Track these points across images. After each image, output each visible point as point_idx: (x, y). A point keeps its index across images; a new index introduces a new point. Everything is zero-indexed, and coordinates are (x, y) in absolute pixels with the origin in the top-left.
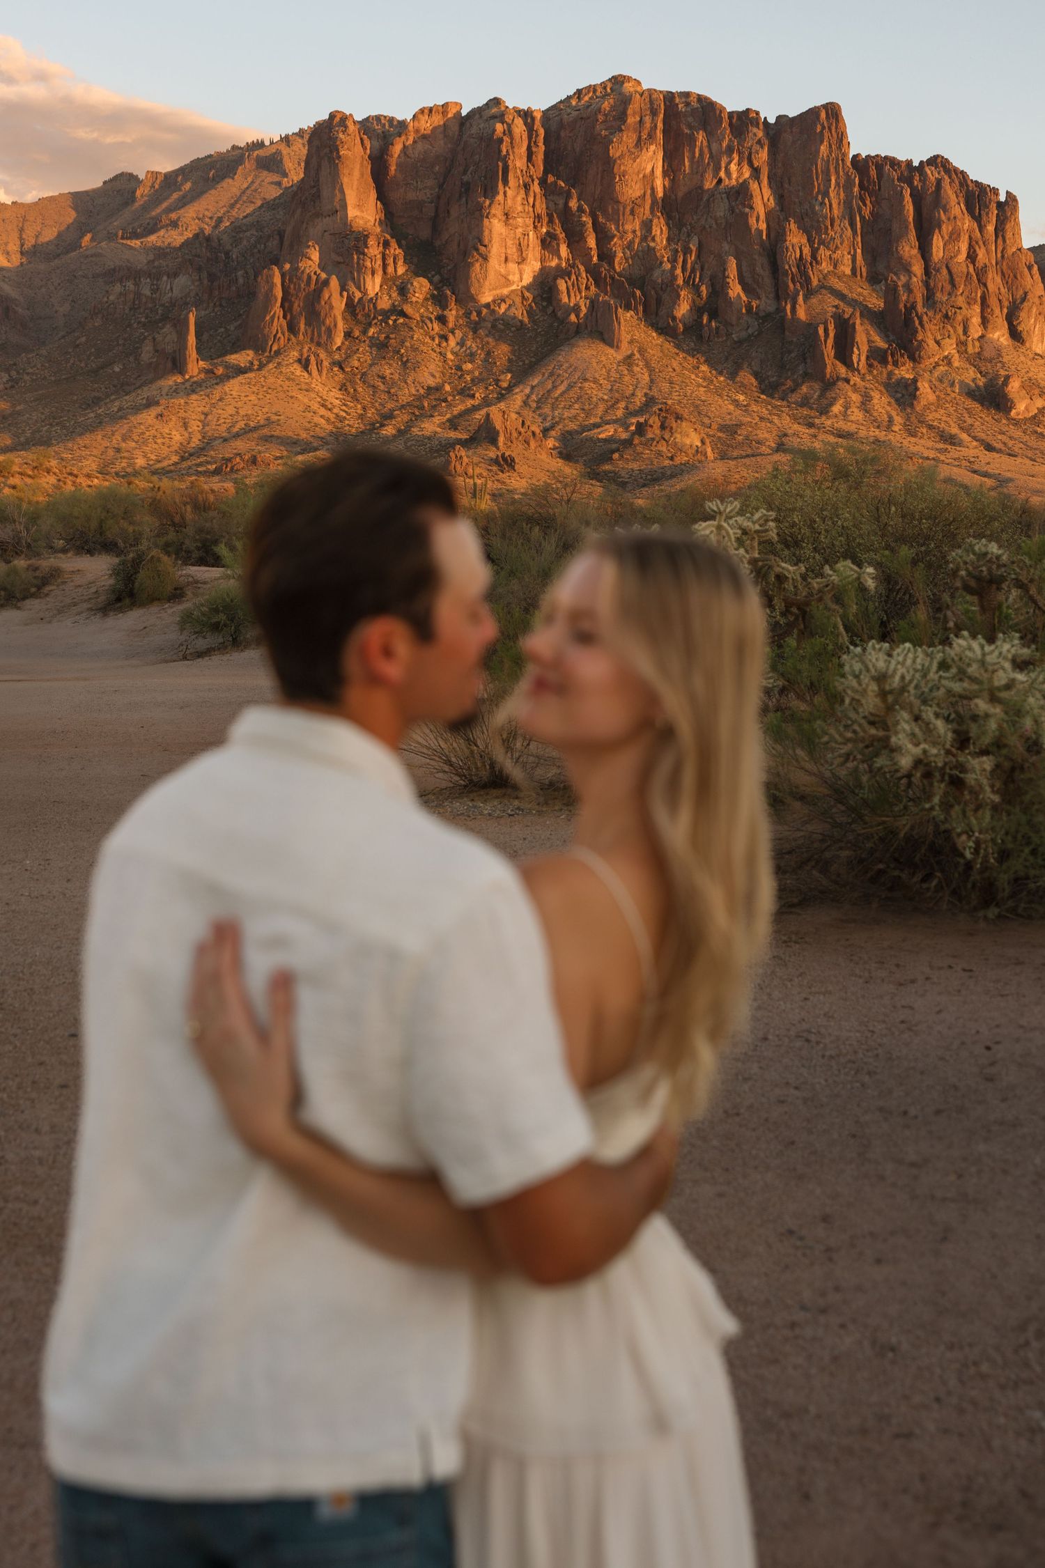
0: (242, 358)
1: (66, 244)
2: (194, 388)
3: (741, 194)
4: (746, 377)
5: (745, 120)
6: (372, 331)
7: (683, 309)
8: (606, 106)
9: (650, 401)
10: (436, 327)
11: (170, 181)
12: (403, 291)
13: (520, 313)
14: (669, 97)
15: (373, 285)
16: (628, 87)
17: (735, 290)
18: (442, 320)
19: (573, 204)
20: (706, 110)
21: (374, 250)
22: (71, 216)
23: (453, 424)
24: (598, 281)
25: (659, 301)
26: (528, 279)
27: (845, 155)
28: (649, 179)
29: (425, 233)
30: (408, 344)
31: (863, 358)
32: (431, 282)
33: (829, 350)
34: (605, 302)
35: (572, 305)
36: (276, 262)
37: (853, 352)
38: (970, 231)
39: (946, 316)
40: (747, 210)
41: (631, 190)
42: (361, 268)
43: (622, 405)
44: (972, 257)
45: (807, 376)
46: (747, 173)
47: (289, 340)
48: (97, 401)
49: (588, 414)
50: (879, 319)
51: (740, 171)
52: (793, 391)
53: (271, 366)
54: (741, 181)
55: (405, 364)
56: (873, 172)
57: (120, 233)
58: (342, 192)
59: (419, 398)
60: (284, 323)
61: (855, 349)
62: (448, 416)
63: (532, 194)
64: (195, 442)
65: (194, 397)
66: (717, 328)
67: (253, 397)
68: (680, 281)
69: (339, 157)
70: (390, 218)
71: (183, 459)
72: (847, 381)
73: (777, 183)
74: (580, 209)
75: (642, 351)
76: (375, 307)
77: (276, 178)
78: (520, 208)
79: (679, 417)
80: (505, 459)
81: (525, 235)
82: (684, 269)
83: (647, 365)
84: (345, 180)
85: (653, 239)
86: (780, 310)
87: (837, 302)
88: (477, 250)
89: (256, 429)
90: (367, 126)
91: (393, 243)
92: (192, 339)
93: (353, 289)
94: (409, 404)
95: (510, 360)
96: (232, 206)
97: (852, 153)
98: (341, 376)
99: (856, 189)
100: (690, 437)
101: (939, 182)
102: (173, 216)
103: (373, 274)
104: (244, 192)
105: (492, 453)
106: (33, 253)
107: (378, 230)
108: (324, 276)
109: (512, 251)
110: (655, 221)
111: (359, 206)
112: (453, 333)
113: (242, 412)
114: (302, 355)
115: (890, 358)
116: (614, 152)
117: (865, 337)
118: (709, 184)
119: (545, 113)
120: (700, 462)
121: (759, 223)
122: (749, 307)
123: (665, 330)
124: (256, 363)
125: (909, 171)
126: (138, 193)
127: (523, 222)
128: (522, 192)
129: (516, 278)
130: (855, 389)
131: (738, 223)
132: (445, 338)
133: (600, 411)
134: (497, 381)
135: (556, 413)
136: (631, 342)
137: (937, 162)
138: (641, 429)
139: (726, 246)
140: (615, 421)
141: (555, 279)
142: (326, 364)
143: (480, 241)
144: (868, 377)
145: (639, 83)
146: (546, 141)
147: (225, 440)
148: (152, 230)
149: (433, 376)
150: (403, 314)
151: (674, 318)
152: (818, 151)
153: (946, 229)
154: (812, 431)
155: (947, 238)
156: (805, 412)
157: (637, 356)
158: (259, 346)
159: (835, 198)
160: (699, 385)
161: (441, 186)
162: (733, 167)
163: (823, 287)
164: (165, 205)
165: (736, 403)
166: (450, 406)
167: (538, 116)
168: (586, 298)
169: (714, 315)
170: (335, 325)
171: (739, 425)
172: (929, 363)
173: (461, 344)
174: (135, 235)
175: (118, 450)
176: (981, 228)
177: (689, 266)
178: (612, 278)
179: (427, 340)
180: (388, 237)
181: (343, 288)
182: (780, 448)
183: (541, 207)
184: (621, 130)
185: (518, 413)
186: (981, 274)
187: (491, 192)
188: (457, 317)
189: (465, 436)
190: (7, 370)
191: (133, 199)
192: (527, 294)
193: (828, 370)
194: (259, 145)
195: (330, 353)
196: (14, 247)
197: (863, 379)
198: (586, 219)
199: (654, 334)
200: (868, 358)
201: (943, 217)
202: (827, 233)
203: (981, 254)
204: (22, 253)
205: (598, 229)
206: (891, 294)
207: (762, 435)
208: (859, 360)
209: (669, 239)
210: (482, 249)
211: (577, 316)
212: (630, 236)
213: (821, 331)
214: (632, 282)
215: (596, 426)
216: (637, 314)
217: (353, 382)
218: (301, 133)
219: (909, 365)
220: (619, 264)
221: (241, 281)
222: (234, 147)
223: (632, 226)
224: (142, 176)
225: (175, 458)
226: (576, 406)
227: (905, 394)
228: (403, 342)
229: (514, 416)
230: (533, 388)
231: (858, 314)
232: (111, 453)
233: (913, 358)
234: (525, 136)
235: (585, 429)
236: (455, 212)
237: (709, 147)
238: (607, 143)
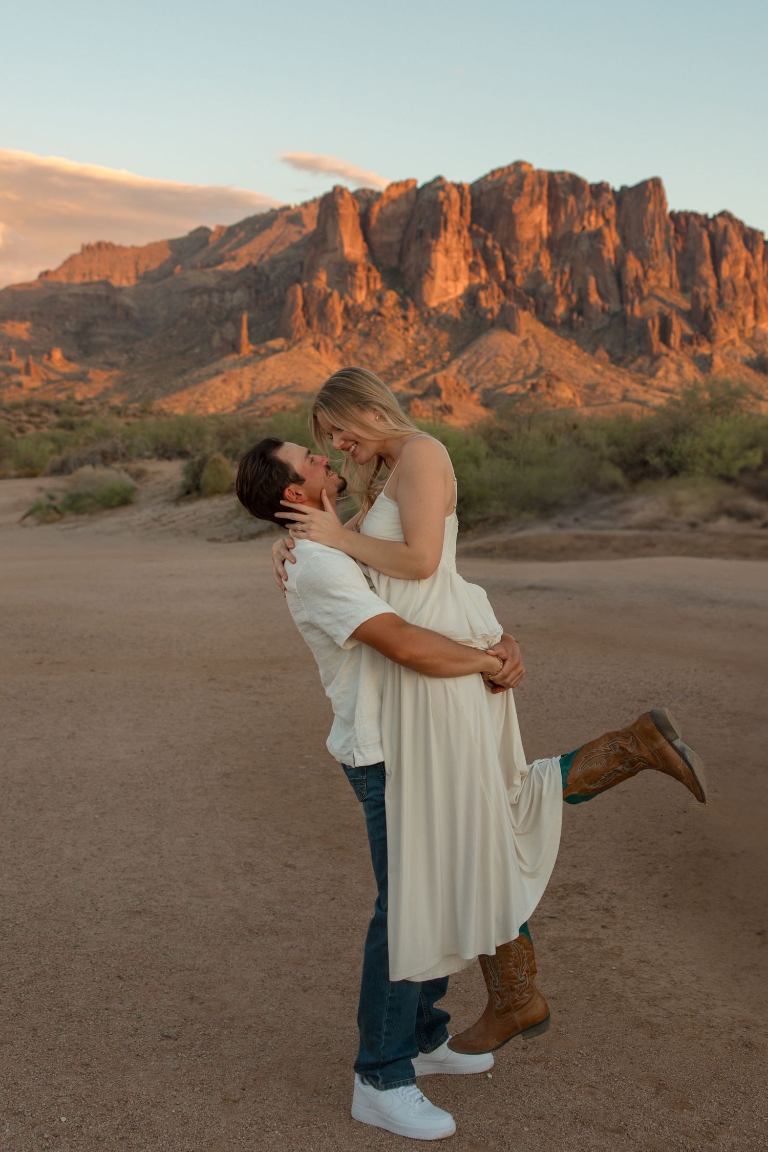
0: (277, 343)
1: (165, 272)
2: (246, 362)
3: (597, 235)
4: (602, 353)
5: (600, 189)
6: (360, 326)
7: (560, 310)
8: (511, 180)
9: (540, 369)
10: (401, 322)
11: (231, 231)
12: (380, 300)
13: (455, 313)
14: (551, 175)
15: (361, 296)
16: (524, 169)
17: (594, 298)
18: (405, 318)
19: (489, 243)
20: (575, 183)
21: (361, 273)
22: (168, 254)
23: (413, 384)
24: (505, 292)
25: (545, 305)
26: (460, 291)
27: (664, 211)
28: (538, 227)
29: (394, 262)
30: (383, 333)
31: (678, 341)
32: (398, 293)
33: (655, 335)
34: (511, 307)
35: (489, 307)
36: (298, 281)
37: (669, 337)
38: (746, 259)
39: (731, 315)
40: (601, 246)
41: (526, 233)
42: (353, 285)
43: (521, 372)
44: (747, 275)
45: (641, 353)
46: (601, 222)
47: (307, 331)
48: (184, 372)
49: (500, 377)
50: (689, 316)
51: (597, 221)
52: (632, 362)
53: (295, 348)
54: (598, 227)
55: (381, 347)
56: (683, 221)
57: (199, 265)
58: (341, 236)
59: (390, 368)
60: (304, 321)
61: (673, 336)
62: (409, 379)
63: (462, 237)
64: (247, 397)
65: (246, 368)
66: (583, 324)
67: (284, 369)
68: (558, 292)
69: (339, 214)
70: (371, 252)
71: (239, 408)
72: (667, 355)
73: (622, 229)
74: (494, 247)
75: (534, 337)
76: (362, 309)
77: (298, 228)
78: (454, 246)
79: (558, 380)
80: (446, 407)
81: (459, 263)
82: (561, 284)
83: (538, 346)
84: (343, 229)
85: (541, 265)
86: (623, 310)
87: (659, 304)
88: (427, 272)
89: (286, 388)
90: (357, 195)
91: (374, 269)
92: (245, 332)
93: (347, 298)
94: (384, 372)
95: (449, 344)
96: (270, 247)
97: (669, 209)
98: (340, 355)
99: (672, 233)
100: (565, 393)
101: (726, 229)
102: (233, 253)
103: (361, 288)
104: (277, 238)
105: (438, 403)
106: (145, 278)
107: (364, 260)
108: (329, 290)
109: (450, 273)
110: (542, 254)
111: (352, 246)
112: (412, 325)
113: (277, 378)
114: (315, 340)
115: (695, 341)
116: (516, 209)
117: (679, 327)
118: (577, 229)
119: (472, 187)
120: (572, 408)
121: (609, 254)
122: (603, 310)
123: (549, 324)
124: (286, 347)
125: (705, 221)
126: (211, 239)
127: (457, 255)
128: (456, 236)
129: (451, 290)
130: (672, 360)
131: (595, 255)
132: (407, 329)
133: (507, 375)
134: (441, 357)
135: (479, 377)
136: (528, 331)
137: (724, 215)
138: (534, 387)
139: (588, 270)
140: (518, 382)
141: (478, 290)
142: (331, 346)
143: (429, 266)
144: (681, 353)
145: (530, 166)
146: (472, 203)
147: (266, 396)
148: (219, 262)
149: (399, 353)
150: (380, 314)
151: (555, 316)
152: (646, 209)
153: (731, 257)
154: (645, 388)
155: (731, 262)
156: (640, 375)
157: (531, 340)
158: (288, 336)
159: (659, 237)
160: (571, 359)
161: (404, 232)
162: (593, 219)
163: (651, 295)
164: (227, 246)
165: (595, 370)
166: (410, 373)
167: (467, 188)
168: (498, 303)
169: (580, 313)
170: (336, 322)
171: (598, 384)
172: (720, 344)
173: (418, 333)
174: (208, 266)
175: (197, 402)
176: (754, 257)
177: (564, 282)
178: (515, 291)
179: (396, 331)
180: (370, 265)
181: (342, 298)
182: (625, 399)
183: (469, 246)
184: (519, 195)
185: (455, 377)
186: (754, 288)
187: (435, 235)
188: (415, 316)
189: (420, 392)
190: (127, 352)
191: (206, 242)
192: (461, 302)
193: (655, 349)
194: (287, 208)
195: (333, 339)
196: (132, 274)
197: (678, 354)
198: (498, 253)
199: (542, 326)
200: (681, 341)
201: (728, 249)
202: (653, 260)
203: (754, 274)
204: (137, 278)
205: (505, 259)
206: (696, 299)
207: (613, 390)
208: (675, 343)
209: (552, 265)
210: (431, 273)
211: (492, 314)
212: (526, 264)
213: (650, 323)
214: (528, 292)
215: (505, 385)
216: (531, 312)
217: (348, 359)
218: (314, 201)
219: (707, 345)
220: (519, 282)
221: (276, 294)
222: (272, 210)
223: (528, 257)
224: (213, 228)
225: (234, 408)
226: (492, 373)
227: (705, 364)
228: (379, 333)
229: (451, 379)
230: (464, 361)
231: (674, 312)
232: (193, 404)
233: (711, 341)
234: (458, 200)
235: (497, 387)
236: (414, 248)
237: (577, 205)
238: (510, 204)
